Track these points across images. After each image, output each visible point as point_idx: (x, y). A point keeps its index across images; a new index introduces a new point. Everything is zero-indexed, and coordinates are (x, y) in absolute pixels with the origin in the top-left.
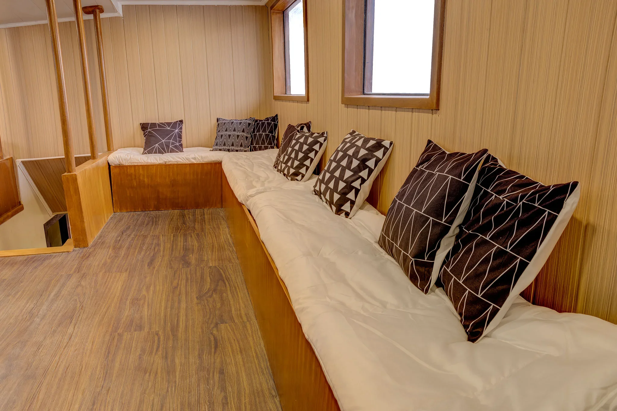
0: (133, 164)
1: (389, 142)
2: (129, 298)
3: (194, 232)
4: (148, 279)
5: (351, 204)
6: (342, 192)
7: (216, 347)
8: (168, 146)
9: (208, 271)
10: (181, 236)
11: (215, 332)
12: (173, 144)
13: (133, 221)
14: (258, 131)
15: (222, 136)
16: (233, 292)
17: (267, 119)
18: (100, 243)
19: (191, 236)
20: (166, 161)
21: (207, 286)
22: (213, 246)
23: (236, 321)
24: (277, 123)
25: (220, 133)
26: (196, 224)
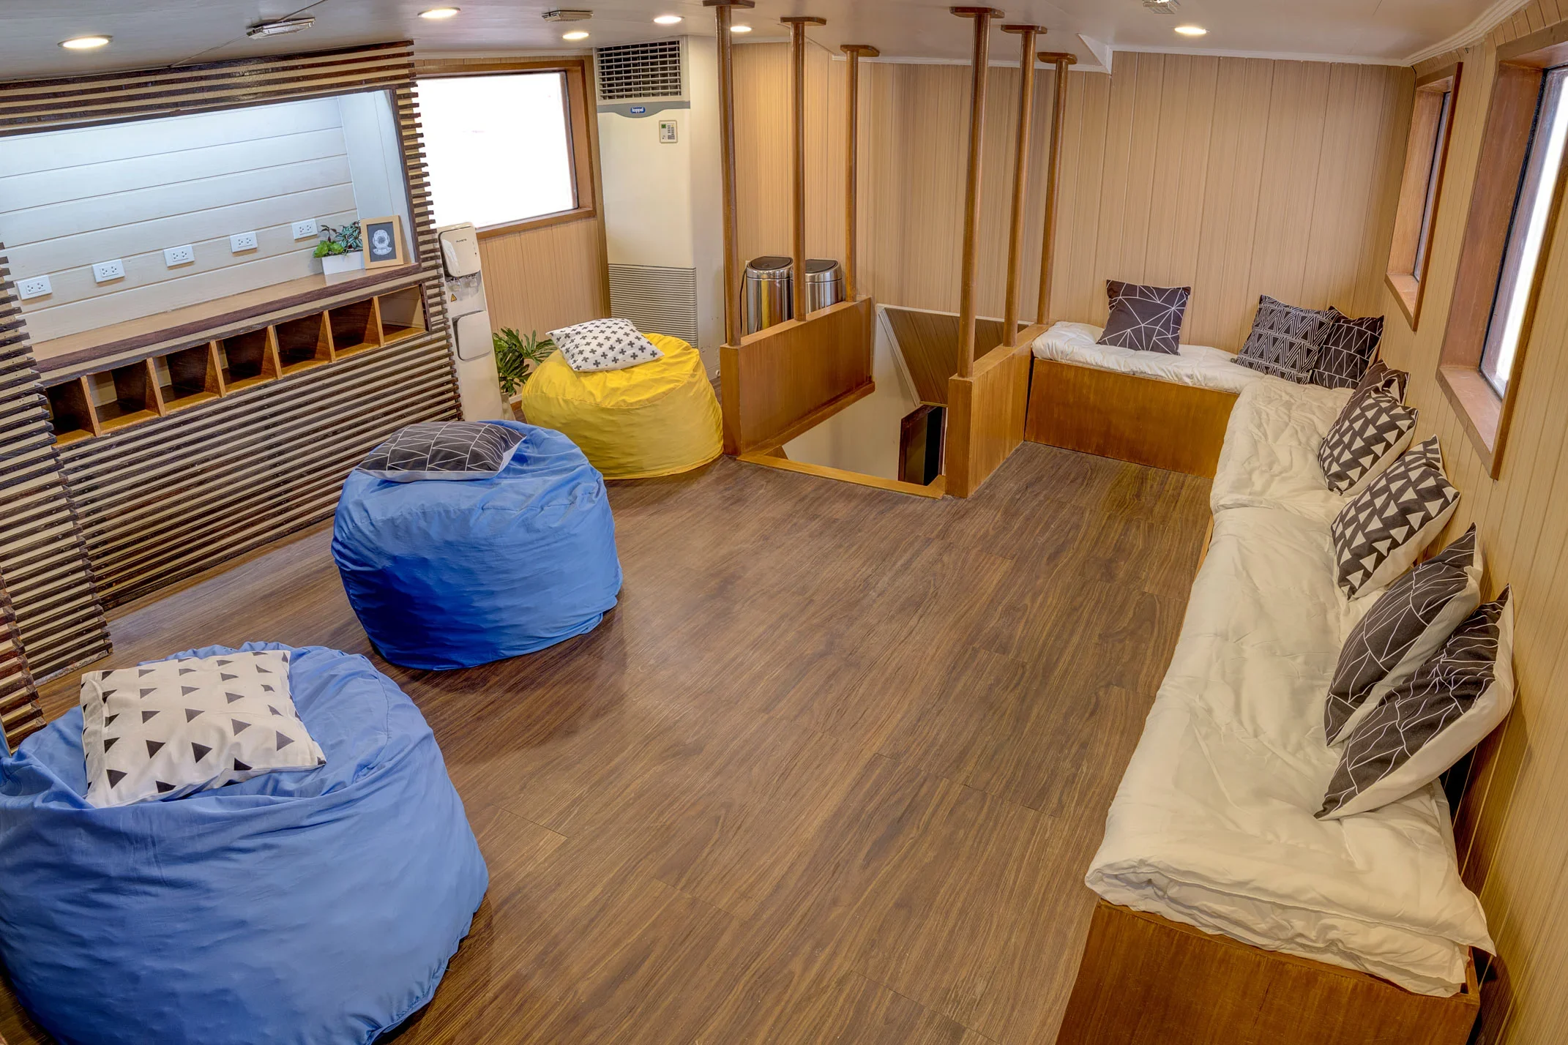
0: (1074, 364)
1: (1455, 491)
2: (1004, 602)
3: (1148, 518)
4: (1040, 581)
5: (1363, 575)
6: (1357, 551)
7: (1092, 714)
8: (1149, 337)
9: (1138, 598)
10: (1120, 522)
11: (1101, 693)
12: (1160, 333)
13: (1052, 467)
14: (1336, 343)
15: (1260, 336)
16: (1158, 647)
17: (1360, 322)
18: (986, 498)
19: (1138, 527)
20: (1135, 369)
21: (1124, 622)
22: (1167, 556)
23: (1139, 690)
24: (1380, 334)
25: (1259, 330)
26: (1159, 504)
